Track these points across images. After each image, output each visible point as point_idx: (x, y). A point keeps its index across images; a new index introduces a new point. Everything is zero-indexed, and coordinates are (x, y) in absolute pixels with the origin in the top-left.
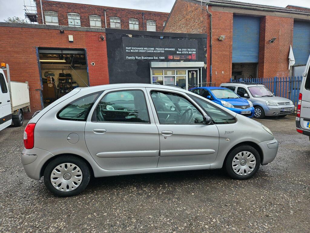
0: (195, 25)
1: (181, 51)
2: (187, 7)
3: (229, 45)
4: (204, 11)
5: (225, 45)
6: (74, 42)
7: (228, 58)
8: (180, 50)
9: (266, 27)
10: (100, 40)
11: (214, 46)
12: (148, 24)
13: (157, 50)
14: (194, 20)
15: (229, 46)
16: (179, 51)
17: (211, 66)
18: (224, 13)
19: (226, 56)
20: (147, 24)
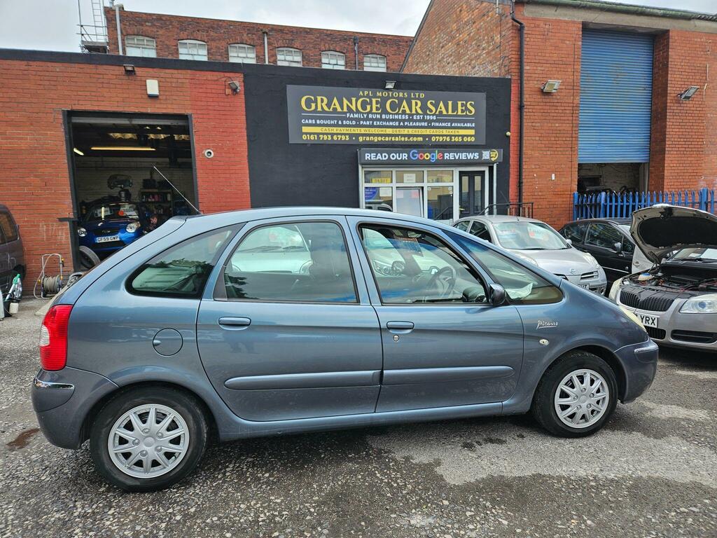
0: (480, 55)
2: (461, 11)
3: (571, 105)
4: (503, 18)
5: (559, 105)
6: (160, 97)
7: (568, 139)
9: (670, 60)
10: (228, 91)
11: (528, 107)
12: (368, 64)
14: (476, 44)
15: (571, 108)
17: (523, 160)
18: (559, 21)
19: (562, 135)
20: (365, 64)
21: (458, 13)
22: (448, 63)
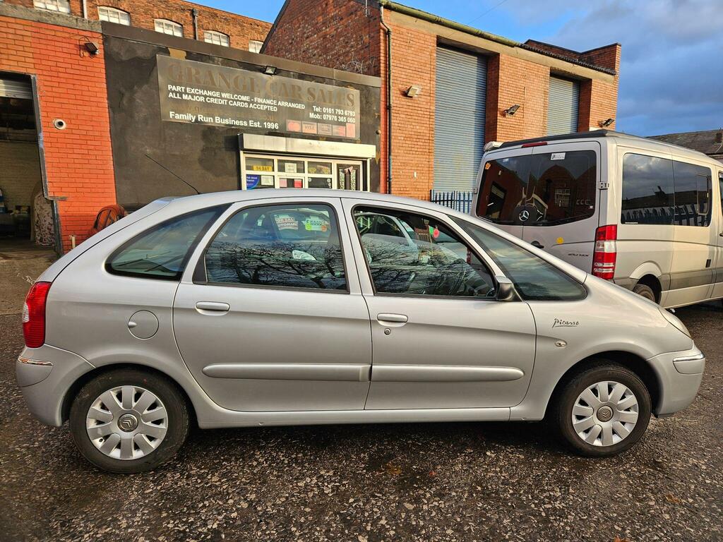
0: (348, 52)
1: (320, 114)
2: (327, 5)
3: (428, 110)
4: (372, 20)
5: (419, 109)
7: (426, 141)
8: (318, 110)
9: (500, 79)
10: (84, 52)
11: (395, 108)
12: (209, 41)
13: (257, 103)
14: (344, 40)
15: (428, 114)
16: (316, 113)
17: (391, 157)
18: (418, 32)
19: (422, 137)
20: (206, 40)
21: (324, 6)
22: (314, 55)
